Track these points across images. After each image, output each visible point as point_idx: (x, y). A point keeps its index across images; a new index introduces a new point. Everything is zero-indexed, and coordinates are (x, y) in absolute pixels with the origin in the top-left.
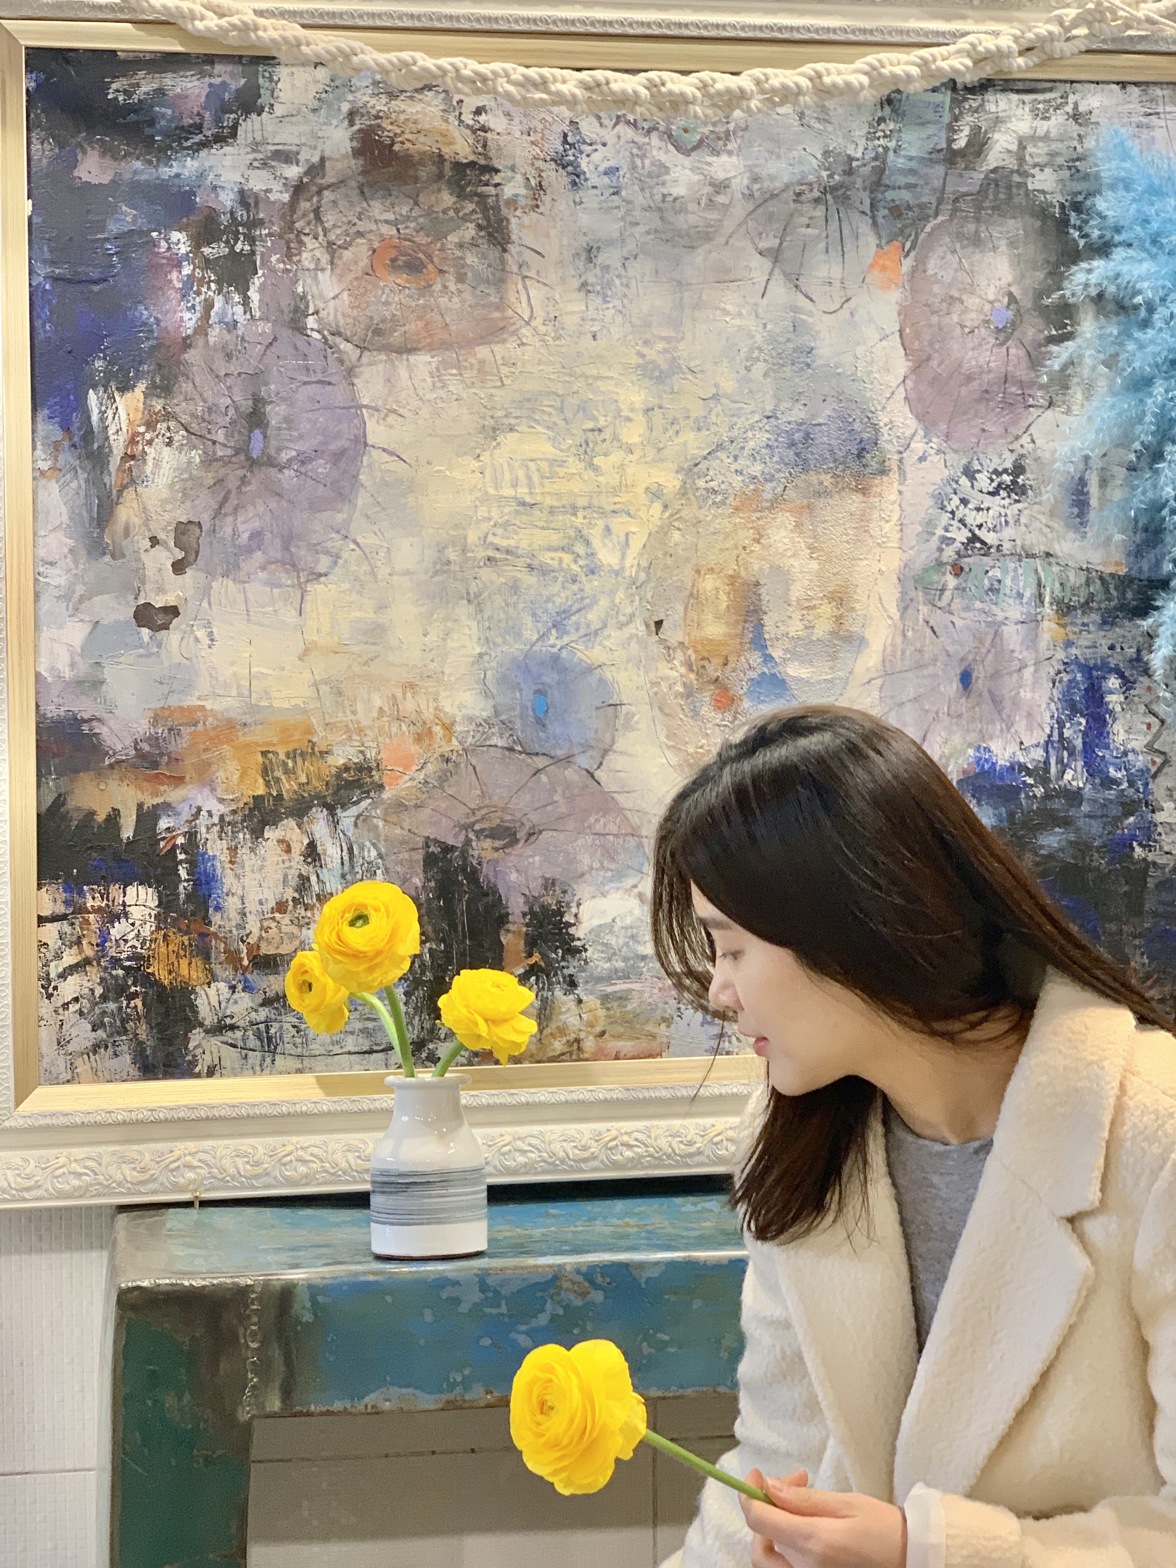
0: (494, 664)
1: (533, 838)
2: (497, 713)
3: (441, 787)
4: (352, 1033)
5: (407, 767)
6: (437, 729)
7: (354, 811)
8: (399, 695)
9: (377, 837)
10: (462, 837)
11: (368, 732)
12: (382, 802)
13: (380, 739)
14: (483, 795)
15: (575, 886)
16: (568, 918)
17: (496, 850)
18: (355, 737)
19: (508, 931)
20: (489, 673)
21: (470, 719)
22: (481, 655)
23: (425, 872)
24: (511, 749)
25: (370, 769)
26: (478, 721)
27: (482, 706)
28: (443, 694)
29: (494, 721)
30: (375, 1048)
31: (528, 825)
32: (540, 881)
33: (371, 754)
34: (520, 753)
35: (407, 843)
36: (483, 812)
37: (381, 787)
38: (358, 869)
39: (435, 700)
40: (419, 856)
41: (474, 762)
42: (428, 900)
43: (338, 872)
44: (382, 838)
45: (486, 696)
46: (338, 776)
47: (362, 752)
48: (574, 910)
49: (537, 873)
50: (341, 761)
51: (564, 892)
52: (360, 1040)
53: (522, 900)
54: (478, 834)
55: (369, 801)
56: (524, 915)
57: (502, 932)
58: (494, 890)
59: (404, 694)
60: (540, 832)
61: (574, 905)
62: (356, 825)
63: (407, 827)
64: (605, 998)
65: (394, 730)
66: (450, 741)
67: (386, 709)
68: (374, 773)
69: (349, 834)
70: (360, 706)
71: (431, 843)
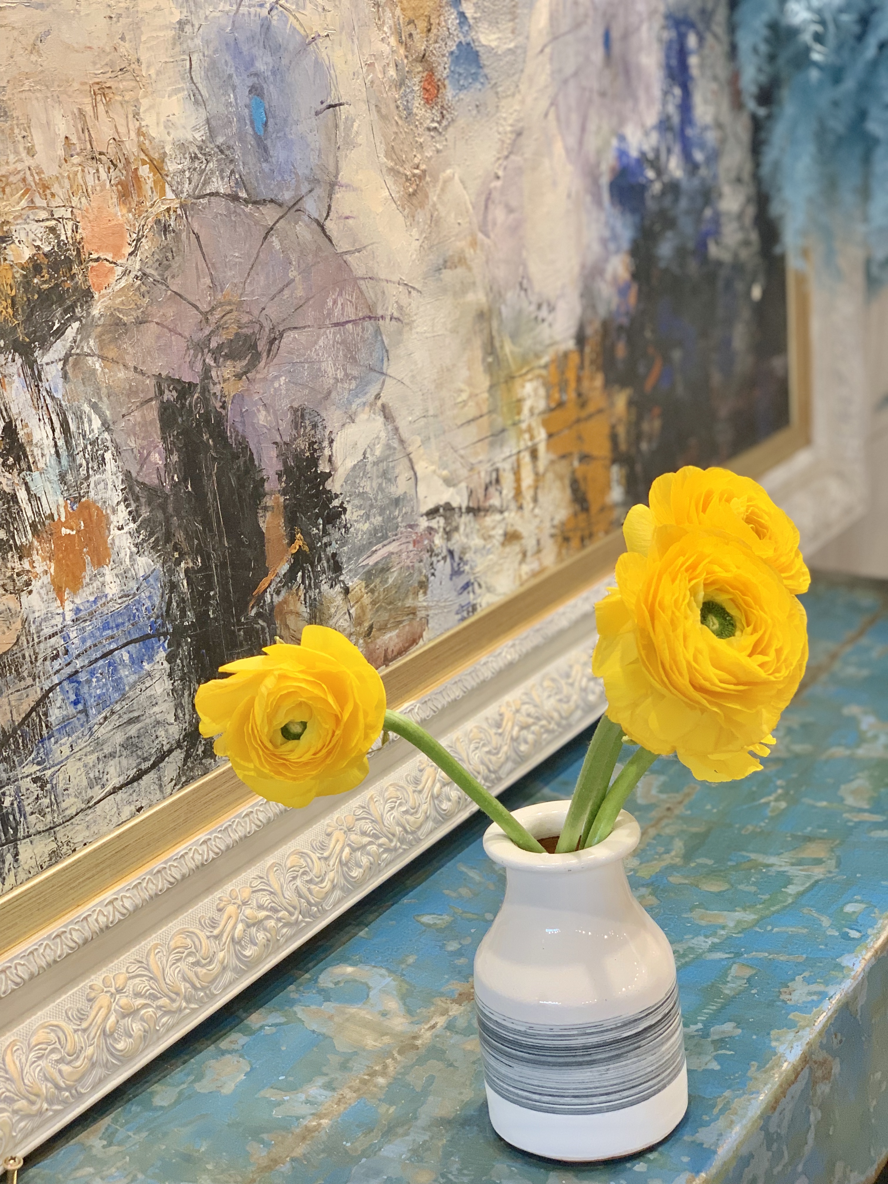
0: (198, 41)
1: (275, 347)
2: (212, 133)
3: (164, 282)
4: (112, 755)
5: (117, 250)
6: (145, 171)
7: (59, 348)
8: (88, 109)
9: (97, 392)
10: (199, 367)
11: (55, 188)
12: (93, 324)
13: (75, 201)
14: (213, 287)
15: (324, 414)
16: (323, 467)
17: (238, 377)
18: (39, 202)
19: (265, 509)
20: (194, 58)
21: (182, 147)
22: (182, 24)
23: (165, 440)
24: (235, 198)
25: (69, 262)
26: (194, 149)
27: (193, 122)
28: (145, 103)
29: (210, 148)
30: (144, 766)
31: (267, 325)
32: (289, 416)
33: (66, 232)
34: (246, 202)
35: (136, 393)
36: (217, 314)
37: (87, 295)
38: (80, 459)
39: (136, 115)
40: (152, 413)
41: (196, 227)
42: (174, 485)
43: (53, 474)
44: (104, 391)
45: (196, 102)
46: (26, 283)
47: (52, 230)
48: (327, 452)
49: (285, 404)
50: (27, 253)
51: (315, 426)
52: (124, 762)
53: (274, 453)
54: (216, 353)
55: (76, 325)
56: (280, 476)
57: (261, 512)
58: (244, 447)
59: (95, 107)
60: (281, 335)
61: (326, 443)
62: (65, 376)
63: (131, 364)
64: (369, 576)
65: (91, 180)
66: (163, 193)
67: (74, 140)
68: (75, 269)
69: (58, 395)
70: (38, 138)
71: (164, 386)
